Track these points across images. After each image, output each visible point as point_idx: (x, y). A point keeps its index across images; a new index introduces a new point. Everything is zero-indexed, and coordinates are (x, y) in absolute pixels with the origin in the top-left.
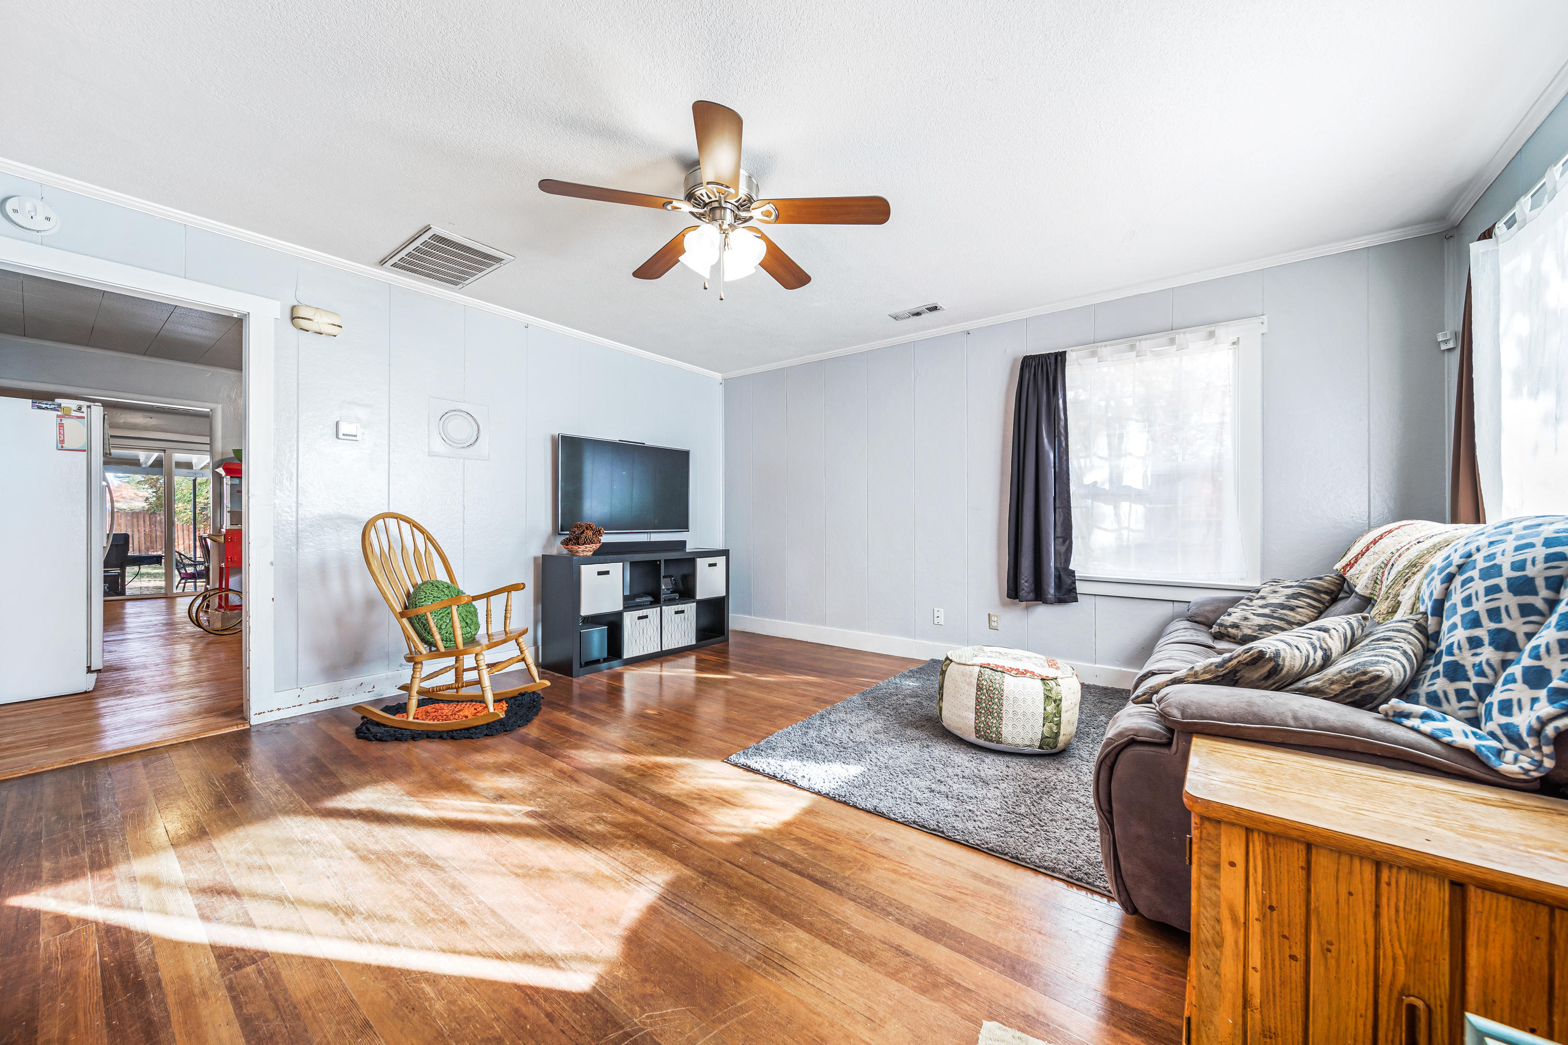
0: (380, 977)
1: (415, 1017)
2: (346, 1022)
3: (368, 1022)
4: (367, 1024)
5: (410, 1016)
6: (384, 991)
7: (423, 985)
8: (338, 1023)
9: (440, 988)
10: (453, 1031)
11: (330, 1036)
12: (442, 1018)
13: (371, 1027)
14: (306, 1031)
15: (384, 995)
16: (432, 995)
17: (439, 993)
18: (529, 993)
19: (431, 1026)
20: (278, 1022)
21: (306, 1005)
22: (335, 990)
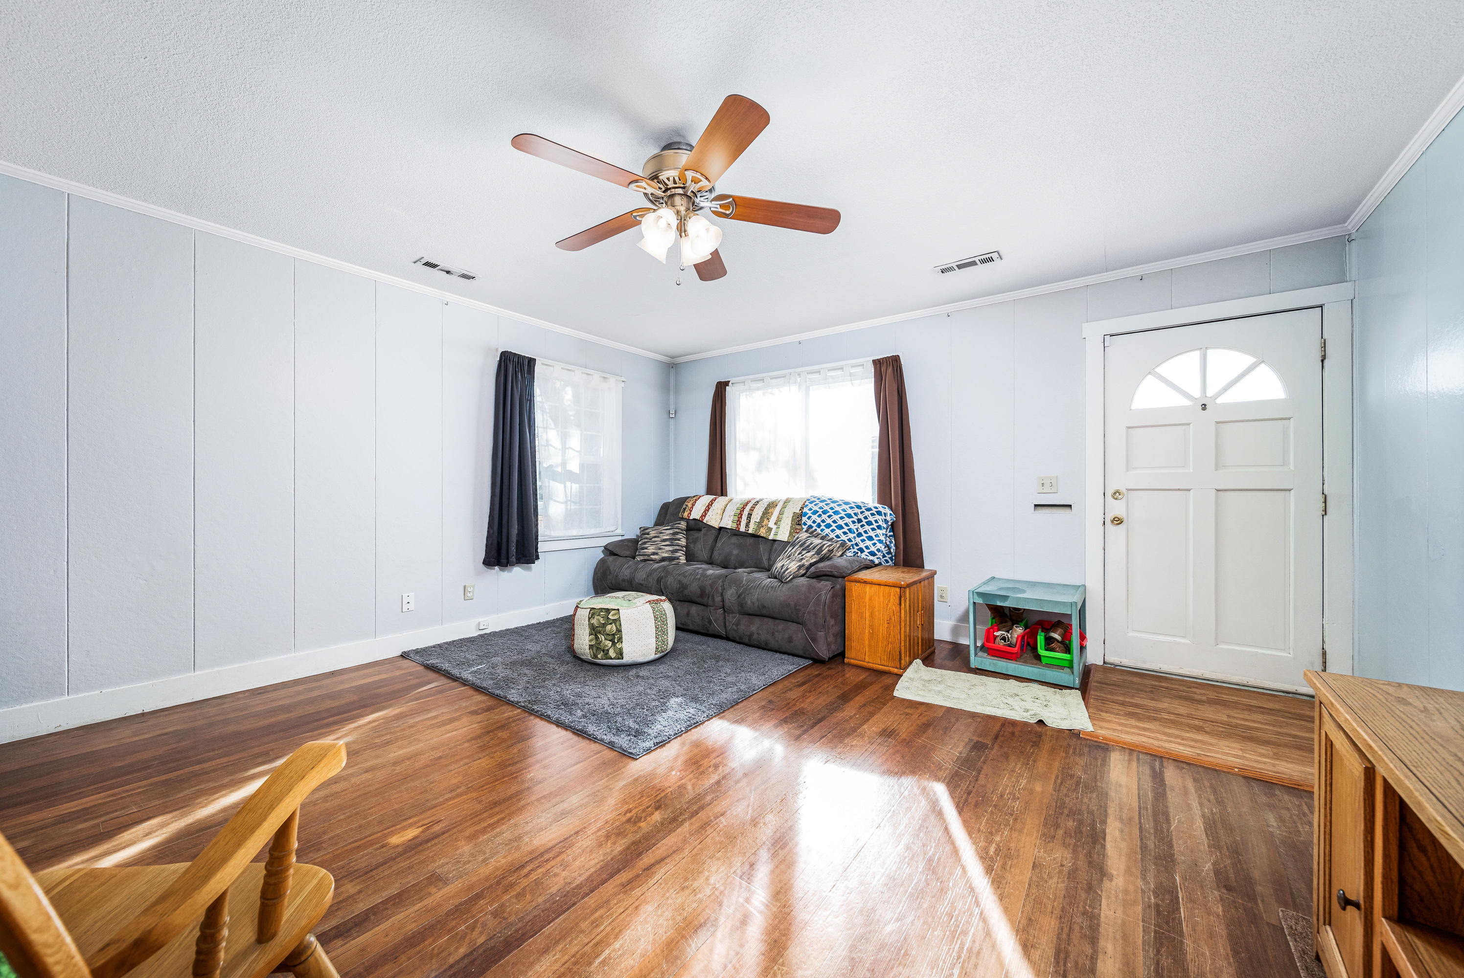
0: (1004, 882)
1: (1012, 845)
2: (1043, 878)
3: (1033, 867)
4: (1034, 866)
5: (1013, 848)
6: (1010, 871)
7: (992, 853)
8: (1046, 881)
9: (987, 844)
10: (1006, 825)
11: (1055, 880)
12: (1003, 833)
13: (1034, 863)
14: (1065, 897)
15: (1012, 870)
16: (994, 845)
17: (991, 842)
18: (960, 807)
19: (1011, 836)
20: (1075, 919)
21: (1054, 912)
22: (1032, 901)
